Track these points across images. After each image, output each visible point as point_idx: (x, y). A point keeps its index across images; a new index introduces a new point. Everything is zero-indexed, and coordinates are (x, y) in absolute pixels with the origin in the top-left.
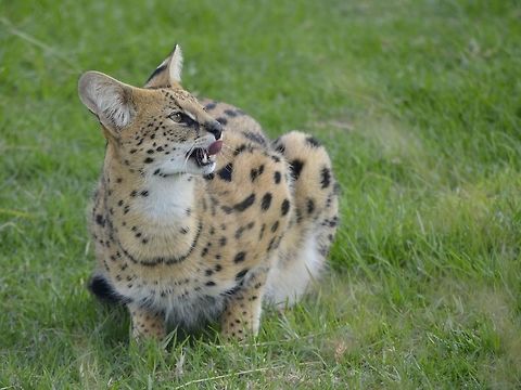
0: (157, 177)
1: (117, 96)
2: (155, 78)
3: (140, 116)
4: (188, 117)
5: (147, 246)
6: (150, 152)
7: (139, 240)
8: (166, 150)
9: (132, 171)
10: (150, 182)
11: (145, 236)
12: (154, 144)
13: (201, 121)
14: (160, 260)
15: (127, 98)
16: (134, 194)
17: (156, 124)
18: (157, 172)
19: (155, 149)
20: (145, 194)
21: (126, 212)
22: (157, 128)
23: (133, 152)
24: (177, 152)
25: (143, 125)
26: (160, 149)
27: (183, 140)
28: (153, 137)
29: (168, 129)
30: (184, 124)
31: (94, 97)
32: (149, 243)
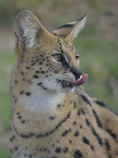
0: (39, 87)
1: (35, 31)
2: (64, 29)
3: (38, 48)
4: (65, 59)
5: (24, 125)
6: (37, 72)
7: (20, 120)
8: (46, 74)
9: (24, 79)
10: (34, 88)
11: (24, 118)
12: (41, 69)
13: (71, 65)
14: (32, 135)
15: (39, 34)
16: (22, 93)
17: (45, 57)
18: (40, 84)
19: (40, 71)
20: (28, 94)
21: (15, 102)
22: (44, 60)
23: (28, 68)
24: (52, 77)
25: (38, 54)
26: (43, 72)
27: (56, 72)
28: (41, 64)
29: (49, 63)
30: (60, 63)
31: (24, 26)
32: (26, 123)
